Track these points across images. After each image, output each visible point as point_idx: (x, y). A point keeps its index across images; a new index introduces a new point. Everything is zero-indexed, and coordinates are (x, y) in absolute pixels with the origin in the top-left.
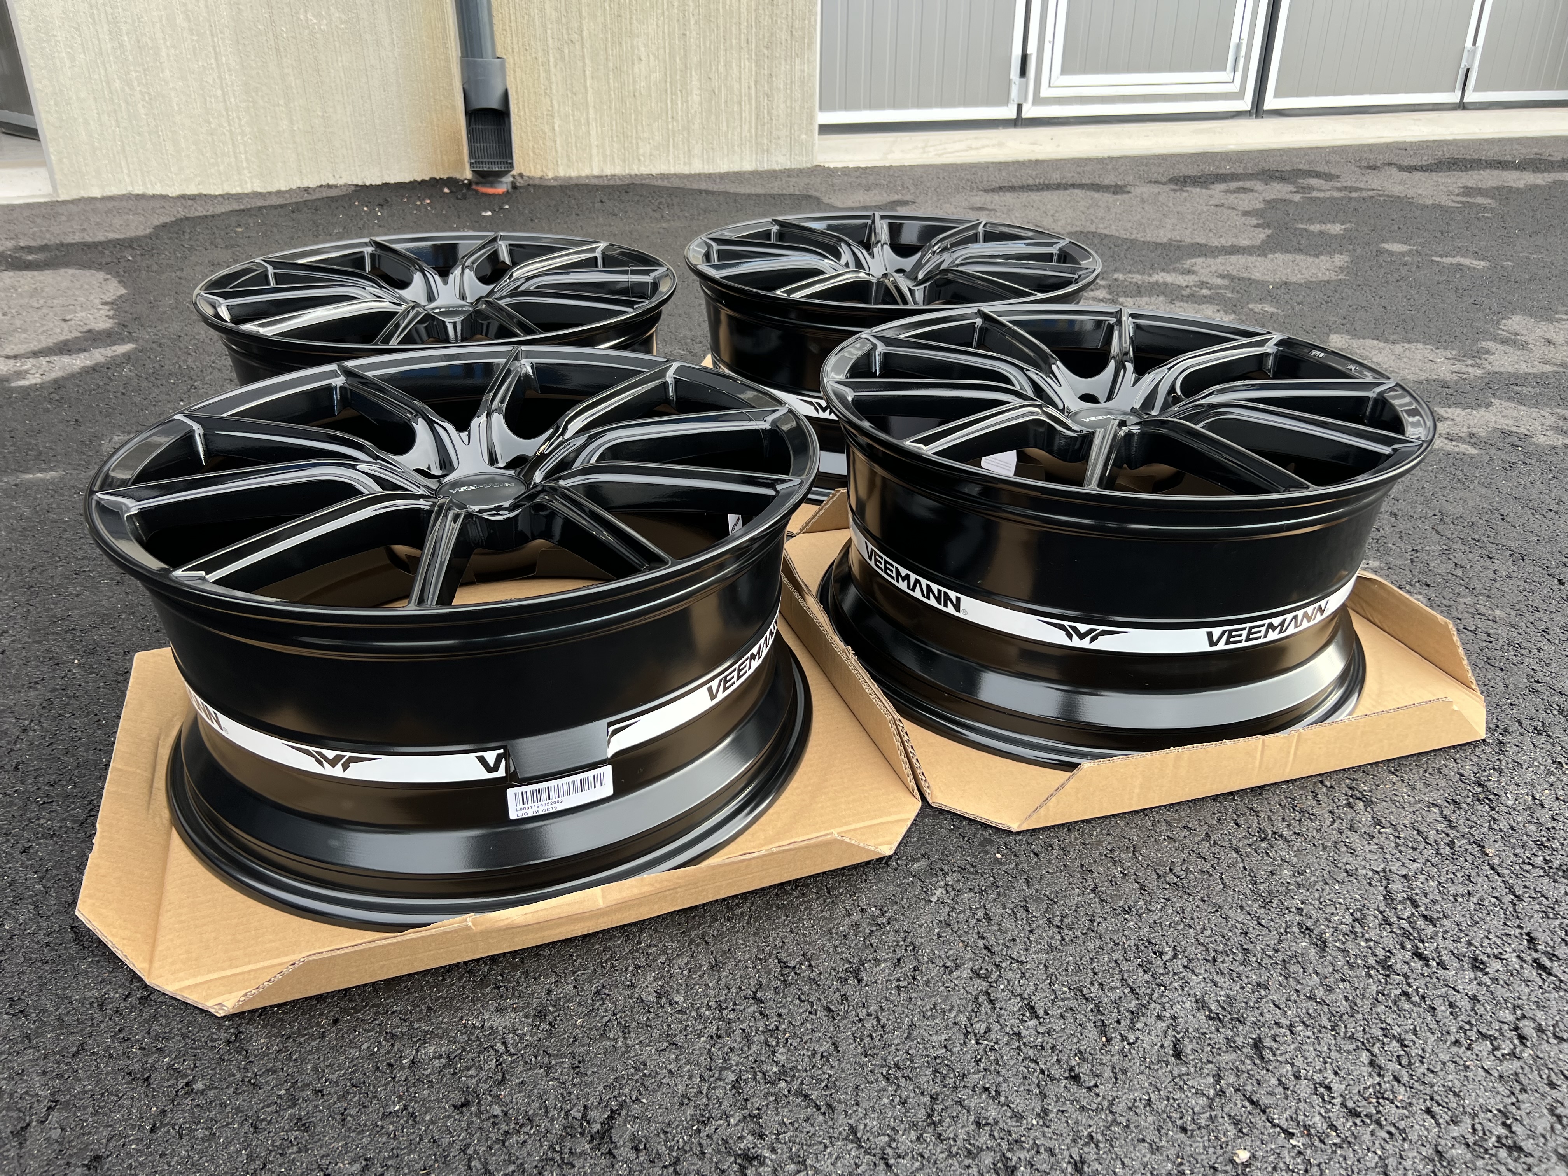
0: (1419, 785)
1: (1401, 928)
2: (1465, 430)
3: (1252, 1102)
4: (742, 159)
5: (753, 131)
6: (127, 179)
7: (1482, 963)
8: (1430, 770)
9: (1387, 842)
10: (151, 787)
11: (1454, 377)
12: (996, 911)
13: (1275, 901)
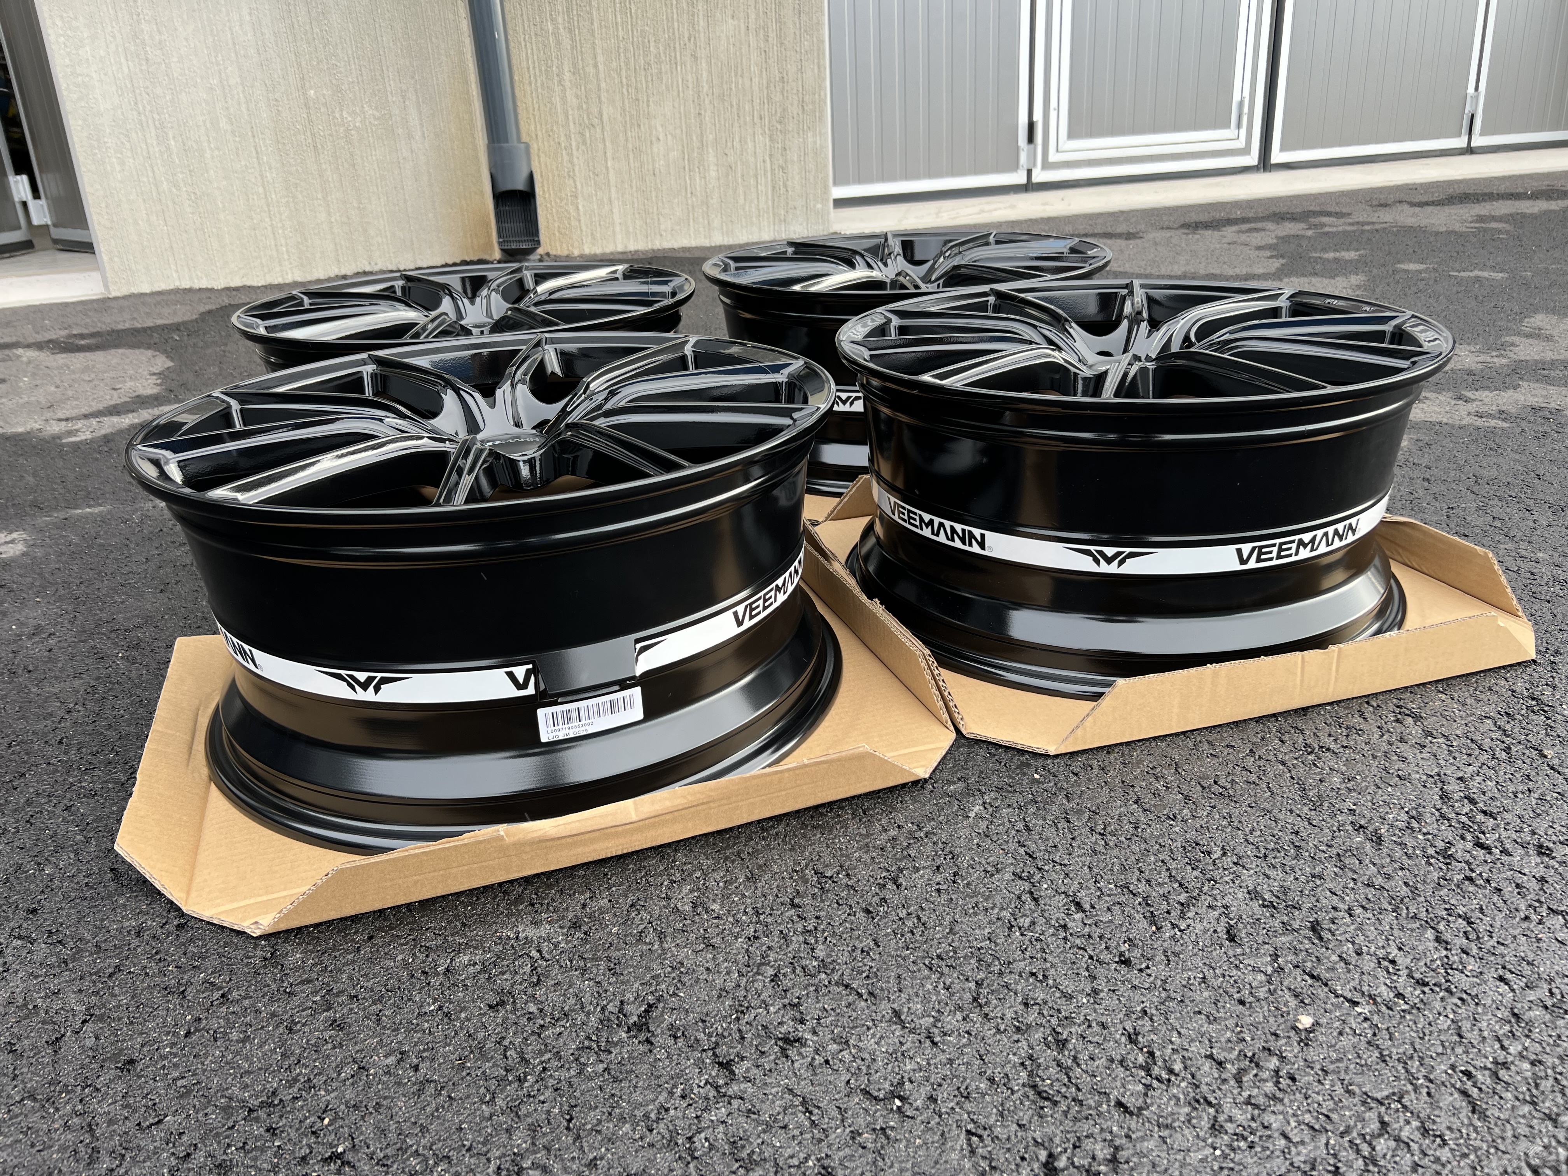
0: (1470, 701)
1: (1459, 822)
2: (1494, 408)
3: (1312, 977)
4: (760, 230)
5: (770, 203)
6: (175, 275)
7: (1548, 849)
8: (1481, 688)
9: (1439, 750)
10: (191, 748)
11: (1480, 366)
12: (1036, 823)
13: (1326, 804)
